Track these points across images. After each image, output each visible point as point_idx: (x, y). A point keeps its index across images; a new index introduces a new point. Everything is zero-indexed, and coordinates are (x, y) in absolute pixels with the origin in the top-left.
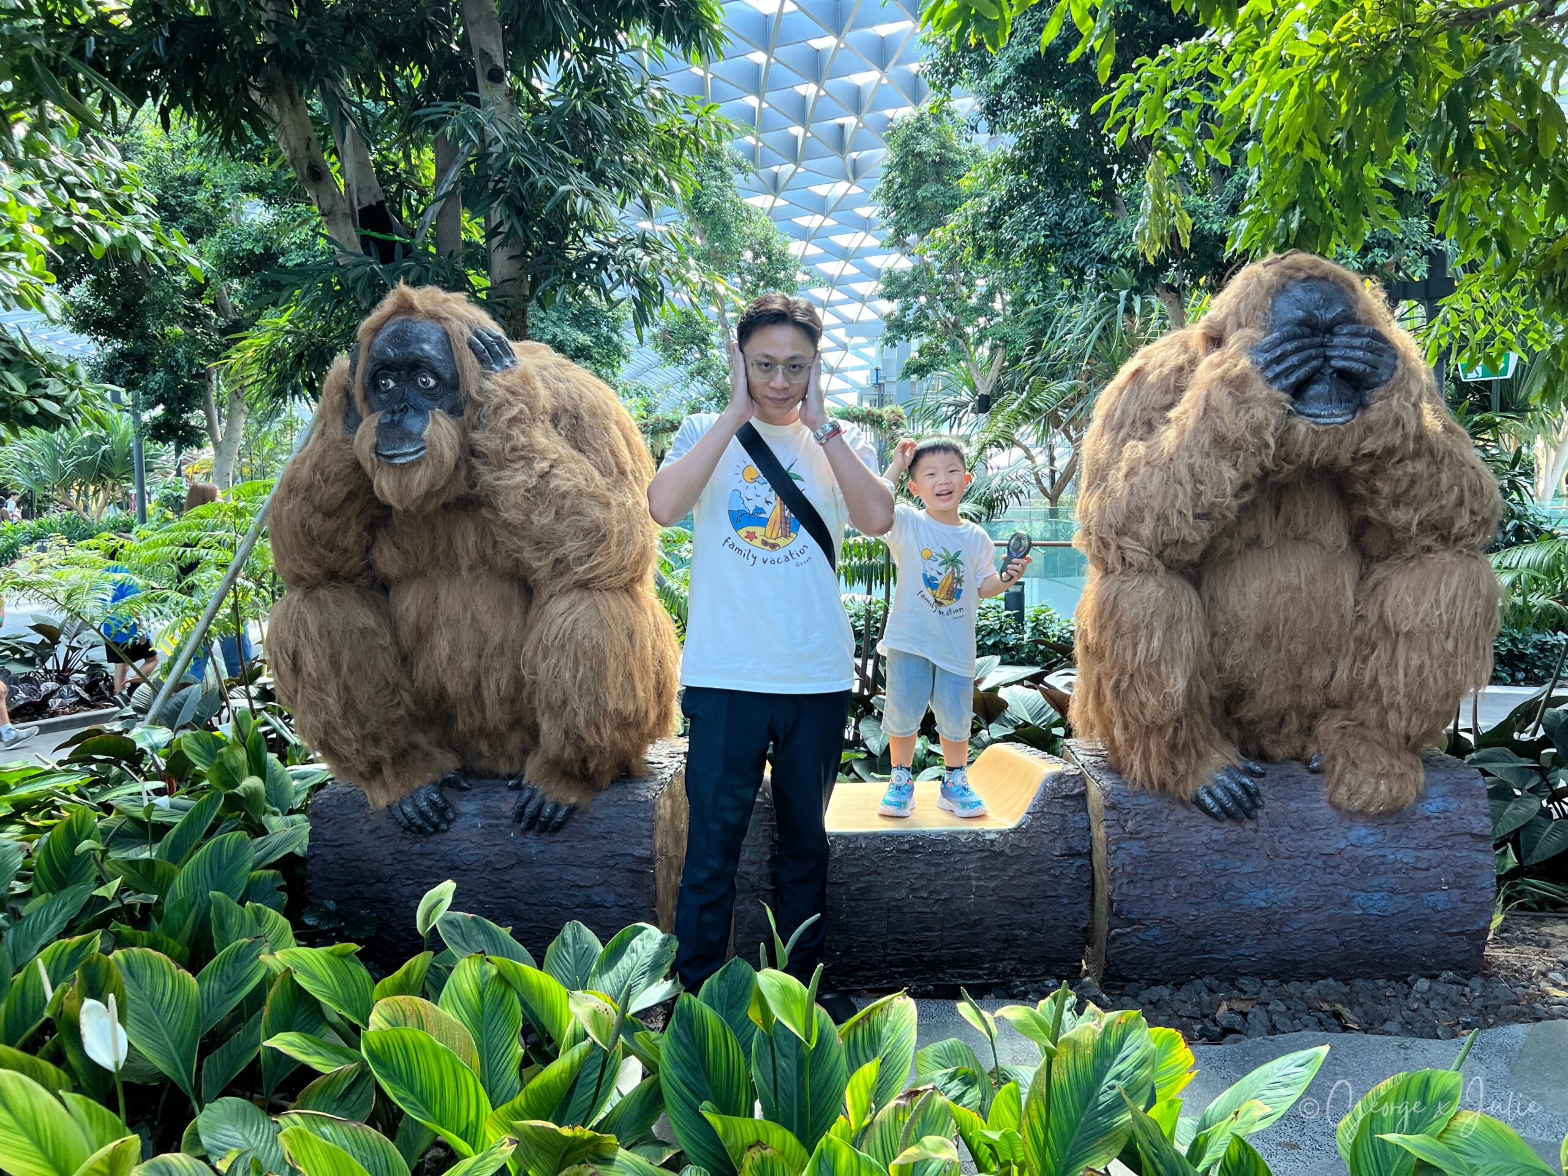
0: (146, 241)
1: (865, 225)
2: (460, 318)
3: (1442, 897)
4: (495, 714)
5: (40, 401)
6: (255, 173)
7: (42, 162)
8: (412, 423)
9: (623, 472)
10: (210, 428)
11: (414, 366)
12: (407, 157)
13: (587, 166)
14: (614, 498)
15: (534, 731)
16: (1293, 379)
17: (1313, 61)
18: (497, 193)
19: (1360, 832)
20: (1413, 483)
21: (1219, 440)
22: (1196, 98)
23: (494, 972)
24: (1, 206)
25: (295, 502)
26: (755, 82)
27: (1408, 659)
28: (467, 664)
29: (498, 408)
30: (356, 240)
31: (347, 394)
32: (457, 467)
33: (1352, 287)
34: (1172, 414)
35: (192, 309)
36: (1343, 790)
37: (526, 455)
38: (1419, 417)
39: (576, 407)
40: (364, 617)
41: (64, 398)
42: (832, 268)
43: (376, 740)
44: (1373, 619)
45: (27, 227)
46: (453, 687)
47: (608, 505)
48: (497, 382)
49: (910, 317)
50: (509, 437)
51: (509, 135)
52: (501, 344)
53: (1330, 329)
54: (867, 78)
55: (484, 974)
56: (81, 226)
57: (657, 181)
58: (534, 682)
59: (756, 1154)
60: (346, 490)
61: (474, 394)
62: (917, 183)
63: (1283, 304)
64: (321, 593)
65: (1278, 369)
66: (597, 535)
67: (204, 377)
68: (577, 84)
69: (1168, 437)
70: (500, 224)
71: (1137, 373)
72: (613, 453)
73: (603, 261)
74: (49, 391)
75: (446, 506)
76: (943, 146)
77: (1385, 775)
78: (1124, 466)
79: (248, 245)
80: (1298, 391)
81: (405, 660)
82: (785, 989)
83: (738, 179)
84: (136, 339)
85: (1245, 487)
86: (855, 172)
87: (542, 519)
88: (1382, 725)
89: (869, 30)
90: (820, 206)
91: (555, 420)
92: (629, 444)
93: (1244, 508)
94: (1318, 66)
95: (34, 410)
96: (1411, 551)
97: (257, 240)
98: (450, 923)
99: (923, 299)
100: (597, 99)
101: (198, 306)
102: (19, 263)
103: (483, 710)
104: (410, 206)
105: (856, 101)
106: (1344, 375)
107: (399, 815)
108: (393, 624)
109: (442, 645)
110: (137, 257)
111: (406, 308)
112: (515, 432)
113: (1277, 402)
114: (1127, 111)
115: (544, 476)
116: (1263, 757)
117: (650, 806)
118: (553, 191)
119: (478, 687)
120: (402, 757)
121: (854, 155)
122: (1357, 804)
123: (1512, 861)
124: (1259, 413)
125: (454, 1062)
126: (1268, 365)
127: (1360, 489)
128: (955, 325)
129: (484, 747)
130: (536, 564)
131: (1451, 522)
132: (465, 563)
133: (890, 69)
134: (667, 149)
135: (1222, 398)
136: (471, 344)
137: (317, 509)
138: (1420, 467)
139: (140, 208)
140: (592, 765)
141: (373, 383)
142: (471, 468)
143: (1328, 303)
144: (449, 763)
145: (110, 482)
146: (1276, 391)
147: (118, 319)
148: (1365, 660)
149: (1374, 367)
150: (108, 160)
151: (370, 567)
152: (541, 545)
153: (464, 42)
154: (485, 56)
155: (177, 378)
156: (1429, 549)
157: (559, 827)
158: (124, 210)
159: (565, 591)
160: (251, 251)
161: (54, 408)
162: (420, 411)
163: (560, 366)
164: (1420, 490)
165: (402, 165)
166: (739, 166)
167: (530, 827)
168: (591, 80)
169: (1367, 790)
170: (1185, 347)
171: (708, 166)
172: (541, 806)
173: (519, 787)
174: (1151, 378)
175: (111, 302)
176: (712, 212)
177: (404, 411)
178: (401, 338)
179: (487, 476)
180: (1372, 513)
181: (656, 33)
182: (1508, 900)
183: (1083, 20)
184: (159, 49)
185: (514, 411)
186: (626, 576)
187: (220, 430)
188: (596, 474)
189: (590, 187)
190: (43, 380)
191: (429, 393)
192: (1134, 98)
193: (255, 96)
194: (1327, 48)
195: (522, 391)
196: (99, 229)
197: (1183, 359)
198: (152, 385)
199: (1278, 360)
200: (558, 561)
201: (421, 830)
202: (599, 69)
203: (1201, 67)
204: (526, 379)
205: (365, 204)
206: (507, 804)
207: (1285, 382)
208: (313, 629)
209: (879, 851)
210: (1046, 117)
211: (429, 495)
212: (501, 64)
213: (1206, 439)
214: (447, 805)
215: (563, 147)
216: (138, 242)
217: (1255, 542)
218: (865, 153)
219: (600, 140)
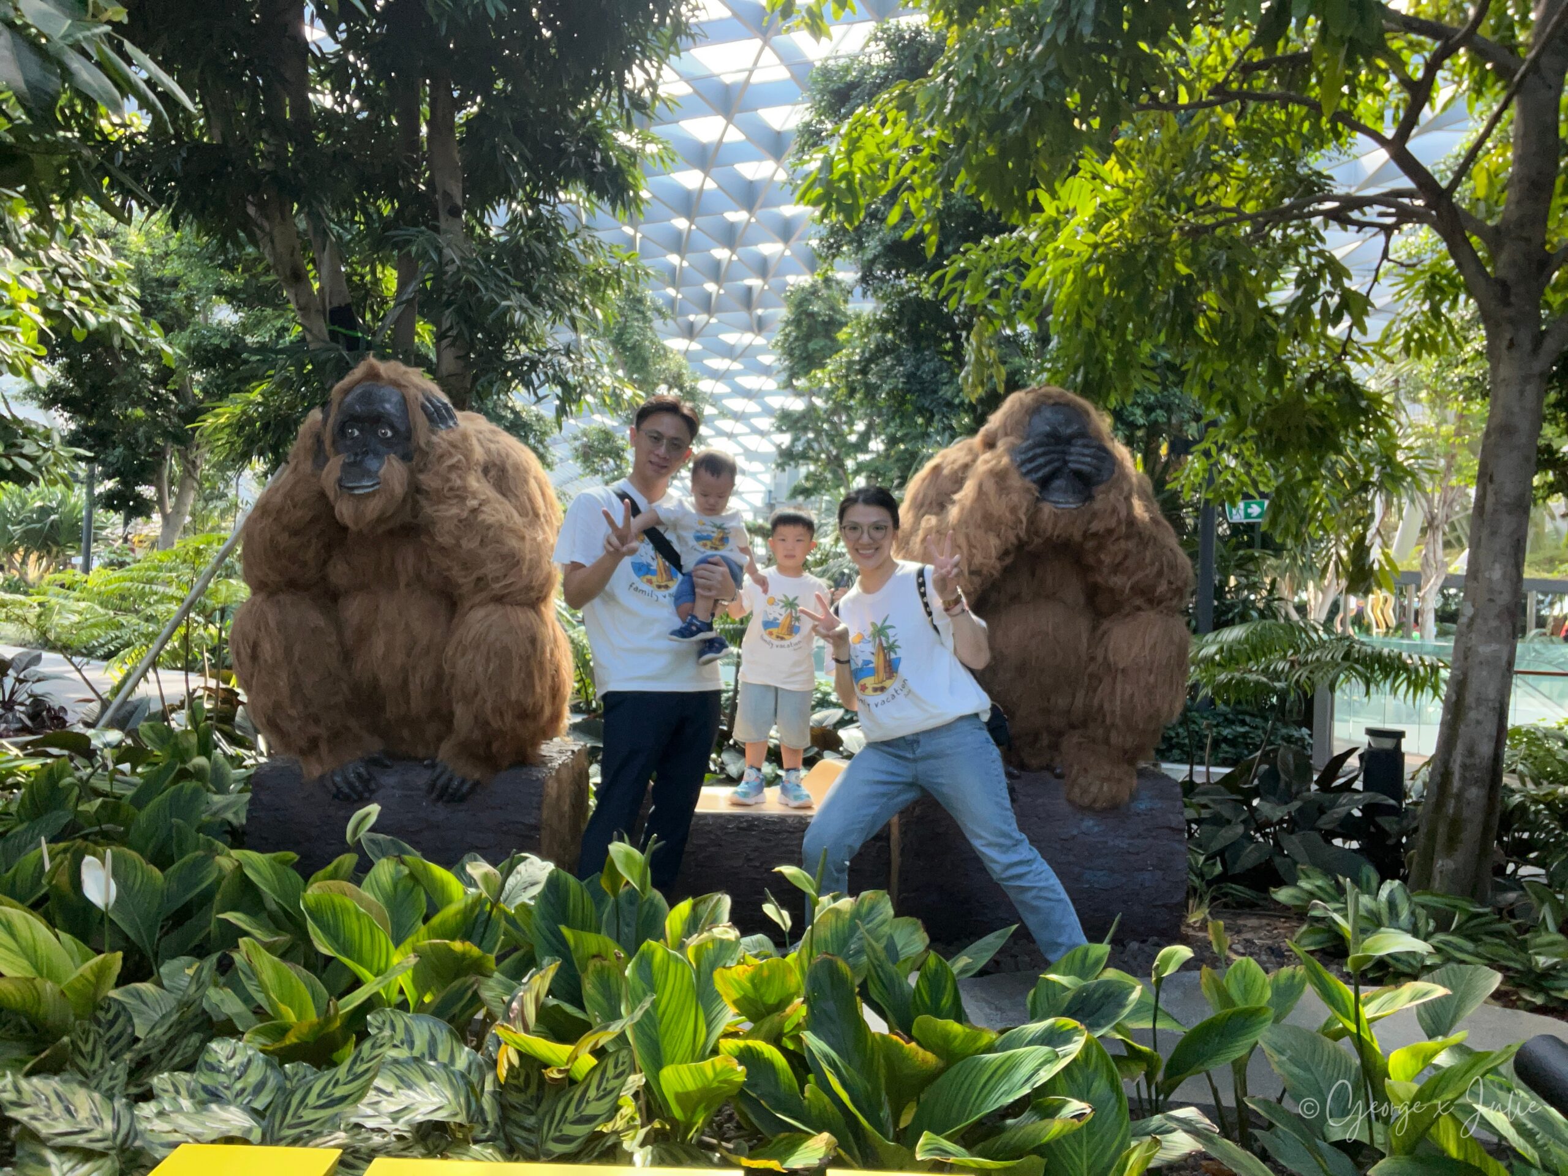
0: (128, 327)
1: (766, 371)
2: (416, 387)
3: (1147, 876)
4: (418, 704)
5: (16, 459)
6: (229, 280)
7: (41, 253)
8: (372, 463)
9: (537, 515)
10: (161, 501)
11: (378, 419)
12: (373, 272)
13: (526, 289)
14: (528, 534)
15: (448, 720)
16: (1040, 474)
17: (1086, 256)
18: (448, 304)
19: (1089, 823)
20: (1126, 557)
21: (987, 517)
22: (1011, 278)
23: (406, 871)
24: (4, 286)
25: (268, 521)
26: (679, 243)
27: (1123, 691)
28: (399, 659)
29: (441, 456)
30: (325, 331)
31: (318, 439)
32: (404, 500)
33: (1088, 414)
34: (956, 497)
35: (156, 394)
36: (1077, 790)
37: (460, 495)
38: (1130, 507)
39: (503, 463)
40: (316, 619)
41: (37, 458)
42: (737, 404)
43: (317, 721)
44: (1100, 659)
45: (26, 306)
46: (384, 679)
47: (523, 538)
48: (442, 437)
49: (799, 447)
50: (448, 480)
51: (462, 259)
52: (447, 409)
53: (1069, 440)
54: (771, 249)
55: (398, 872)
56: (71, 310)
57: (583, 308)
58: (453, 676)
59: (597, 962)
60: (311, 514)
61: (422, 444)
62: (808, 337)
63: (1037, 420)
64: (282, 597)
65: (1030, 466)
66: (512, 560)
67: (159, 455)
68: (522, 226)
69: (954, 513)
70: (451, 328)
71: (937, 469)
72: (530, 500)
73: (534, 365)
74: (25, 451)
75: (391, 533)
76: (832, 308)
77: (1107, 779)
78: (921, 533)
79: (216, 341)
80: (1044, 484)
81: (347, 656)
82: (628, 856)
83: (658, 323)
84: (100, 418)
85: (1006, 553)
86: (760, 326)
87: (469, 544)
88: (1107, 741)
89: (775, 210)
90: (729, 352)
91: (486, 471)
92: (543, 494)
93: (1006, 570)
94: (1090, 260)
95: (9, 467)
96: (1127, 609)
97: (224, 337)
98: (373, 841)
99: (811, 435)
100: (538, 238)
101: (162, 391)
102: (14, 336)
103: (408, 703)
104: (372, 311)
105: (763, 268)
106: (1078, 475)
107: (329, 784)
108: (339, 626)
109: (379, 645)
110: (117, 341)
111: (373, 375)
112: (454, 476)
113: (1028, 490)
114: (958, 284)
115: (474, 511)
116: (1023, 766)
117: (541, 784)
118: (497, 305)
119: (405, 682)
120: (337, 737)
121: (760, 312)
122: (1087, 801)
123: (1219, 869)
124: (1015, 497)
125: (371, 924)
126: (1023, 463)
127: (1091, 560)
128: (837, 457)
129: (406, 733)
130: (461, 581)
131: (1153, 588)
132: (403, 580)
133: (792, 242)
134: (596, 284)
135: (990, 486)
136: (423, 407)
137: (285, 528)
138: (1131, 545)
139: (125, 300)
140: (495, 747)
141: (341, 430)
142: (416, 502)
143: (1068, 422)
144: (375, 745)
145: (55, 549)
146: (1028, 483)
147: (84, 399)
148: (1095, 690)
149: (1098, 469)
150: (100, 258)
151: (324, 578)
152: (466, 566)
153: (429, 183)
154: (447, 195)
155: (136, 456)
156: (1139, 609)
157: (462, 799)
158: (111, 300)
159: (481, 604)
160: (218, 346)
161: (27, 466)
162: (378, 455)
163: (493, 432)
164: (1130, 563)
165: (368, 278)
166: (658, 311)
167: (440, 797)
168: (533, 222)
169: (1094, 789)
170: (970, 450)
171: (633, 309)
172: (450, 780)
173: (433, 766)
174: (946, 472)
175: (79, 384)
176: (633, 348)
177: (366, 453)
178: (367, 398)
179: (428, 509)
180: (1099, 579)
181: (589, 191)
182: (1214, 899)
183: (919, 210)
184: (178, 167)
185: (454, 460)
186: (533, 595)
187: (170, 503)
188: (516, 515)
189: (528, 304)
190: (20, 441)
191: (386, 441)
192: (963, 275)
193: (251, 210)
194: (1095, 246)
195: (462, 445)
196: (87, 314)
197: (968, 459)
198: (110, 459)
199: (1031, 460)
200: (479, 579)
201: (347, 797)
202: (539, 215)
203: (1014, 255)
204: (465, 437)
205: (335, 304)
206: (421, 778)
207: (1036, 476)
208: (272, 624)
209: (723, 827)
210: (911, 289)
211: (380, 520)
212: (460, 203)
213: (978, 516)
214: (372, 778)
215: (506, 271)
216: (120, 328)
217: (1015, 598)
218: (771, 311)
219: (539, 271)
